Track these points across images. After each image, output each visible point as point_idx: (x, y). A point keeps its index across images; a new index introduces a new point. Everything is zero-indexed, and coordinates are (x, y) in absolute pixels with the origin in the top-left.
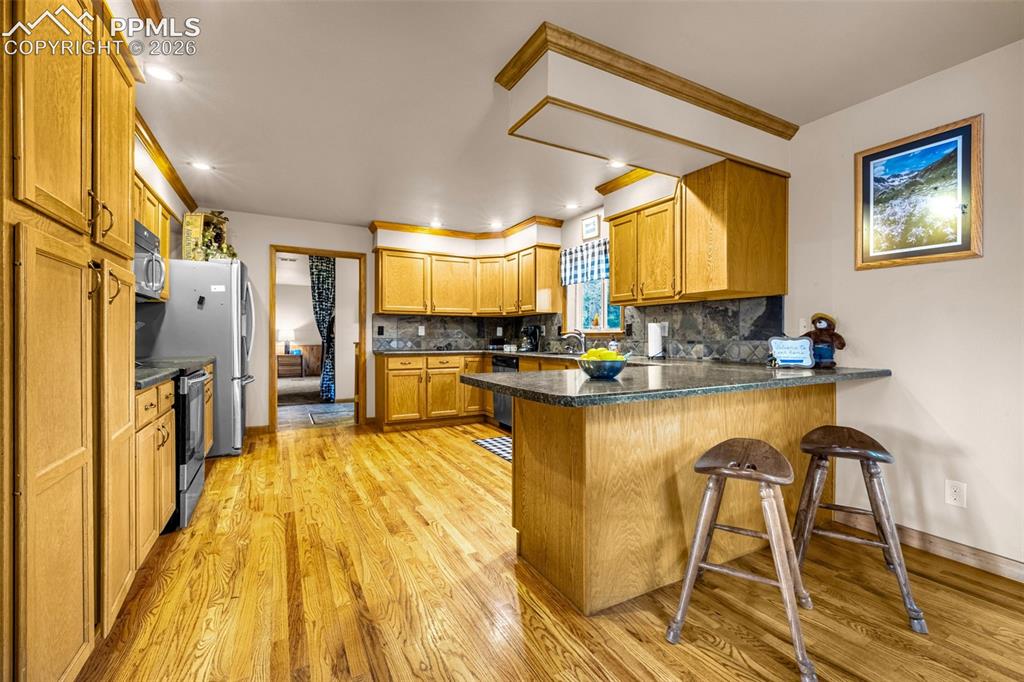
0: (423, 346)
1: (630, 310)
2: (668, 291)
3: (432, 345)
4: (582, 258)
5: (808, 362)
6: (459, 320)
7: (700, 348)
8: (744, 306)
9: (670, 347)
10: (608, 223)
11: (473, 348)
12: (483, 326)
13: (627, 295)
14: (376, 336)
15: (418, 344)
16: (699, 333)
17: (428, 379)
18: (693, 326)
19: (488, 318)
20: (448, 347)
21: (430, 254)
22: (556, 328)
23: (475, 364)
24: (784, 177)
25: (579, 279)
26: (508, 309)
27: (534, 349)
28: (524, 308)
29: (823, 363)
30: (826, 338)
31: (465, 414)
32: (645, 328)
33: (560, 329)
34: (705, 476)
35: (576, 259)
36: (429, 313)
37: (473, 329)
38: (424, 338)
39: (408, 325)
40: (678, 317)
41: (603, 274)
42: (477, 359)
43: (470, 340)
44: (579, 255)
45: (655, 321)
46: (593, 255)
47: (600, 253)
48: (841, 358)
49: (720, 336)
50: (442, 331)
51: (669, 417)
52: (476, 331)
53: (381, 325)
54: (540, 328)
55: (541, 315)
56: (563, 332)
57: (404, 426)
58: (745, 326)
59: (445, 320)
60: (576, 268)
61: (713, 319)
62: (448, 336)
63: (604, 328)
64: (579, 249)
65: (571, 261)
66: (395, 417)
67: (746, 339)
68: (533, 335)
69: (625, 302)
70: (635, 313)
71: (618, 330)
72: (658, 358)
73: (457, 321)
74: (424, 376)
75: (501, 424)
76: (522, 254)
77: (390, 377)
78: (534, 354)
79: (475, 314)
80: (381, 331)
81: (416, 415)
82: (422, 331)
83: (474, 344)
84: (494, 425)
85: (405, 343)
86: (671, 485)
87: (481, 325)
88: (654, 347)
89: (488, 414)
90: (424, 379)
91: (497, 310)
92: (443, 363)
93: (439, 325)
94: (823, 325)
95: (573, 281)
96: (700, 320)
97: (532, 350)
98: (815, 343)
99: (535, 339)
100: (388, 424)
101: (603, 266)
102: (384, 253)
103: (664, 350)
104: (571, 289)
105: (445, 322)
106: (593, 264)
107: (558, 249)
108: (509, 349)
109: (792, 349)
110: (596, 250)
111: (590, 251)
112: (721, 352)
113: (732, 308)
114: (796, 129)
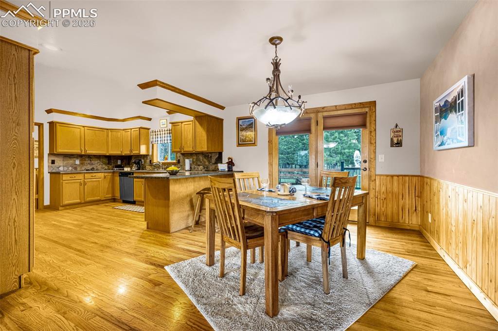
0: (79, 169)
1: (179, 155)
2: (191, 149)
3: (83, 168)
4: (160, 134)
5: (227, 170)
6: (98, 157)
7: (201, 167)
8: (213, 155)
9: (193, 167)
10: (171, 125)
11: (106, 170)
12: (111, 159)
13: (178, 150)
14: (51, 165)
15: (76, 168)
16: (201, 162)
17: (85, 184)
18: (200, 160)
19: (113, 156)
20: (93, 169)
21: (84, 127)
22: (149, 160)
23: (109, 177)
24: (222, 120)
25: (159, 142)
26: (126, 152)
27: (139, 169)
28: (134, 152)
29: (230, 169)
30: (231, 163)
31: (105, 199)
32: (184, 161)
33: (150, 161)
34: (198, 195)
35: (158, 135)
36: (83, 153)
37: (106, 161)
38: (79, 165)
39: (69, 159)
40: (195, 157)
41: (169, 141)
42: (110, 174)
43: (104, 166)
44: (159, 133)
45: (188, 158)
46: (165, 134)
47: (167, 133)
48: (234, 168)
49: (207, 163)
50: (89, 162)
51: (191, 184)
52: (107, 162)
53: (53, 159)
54: (141, 161)
55: (141, 155)
56: (152, 162)
57: (71, 207)
58: (213, 161)
59: (90, 157)
60: (158, 138)
61: (205, 158)
62: (92, 164)
63: (169, 161)
64: (159, 131)
65: (155, 135)
66: (66, 202)
67: (214, 164)
68: (138, 163)
69: (177, 152)
70: (181, 156)
71: (175, 161)
72: (189, 171)
73: (97, 157)
74: (83, 183)
75: (123, 201)
76: (133, 130)
77: (64, 184)
78: (139, 171)
79: (108, 155)
80: (53, 162)
81: (78, 201)
82: (78, 162)
83: (106, 168)
84: (119, 202)
85: (68, 168)
86: (191, 201)
87: (110, 159)
88: (187, 167)
89: (116, 198)
90: (83, 184)
91: (120, 153)
92: (93, 176)
93: (87, 159)
94: (230, 160)
95: (156, 143)
96: (201, 158)
97: (137, 170)
98: (229, 165)
99: (139, 165)
100: (62, 206)
101: (169, 138)
102: (57, 124)
103: (191, 168)
104: (155, 146)
105: (91, 158)
106: (165, 137)
107: (149, 129)
108: (127, 169)
109: (223, 167)
110: (166, 132)
111: (164, 132)
112: (207, 168)
113: (210, 155)
114: (224, 108)
